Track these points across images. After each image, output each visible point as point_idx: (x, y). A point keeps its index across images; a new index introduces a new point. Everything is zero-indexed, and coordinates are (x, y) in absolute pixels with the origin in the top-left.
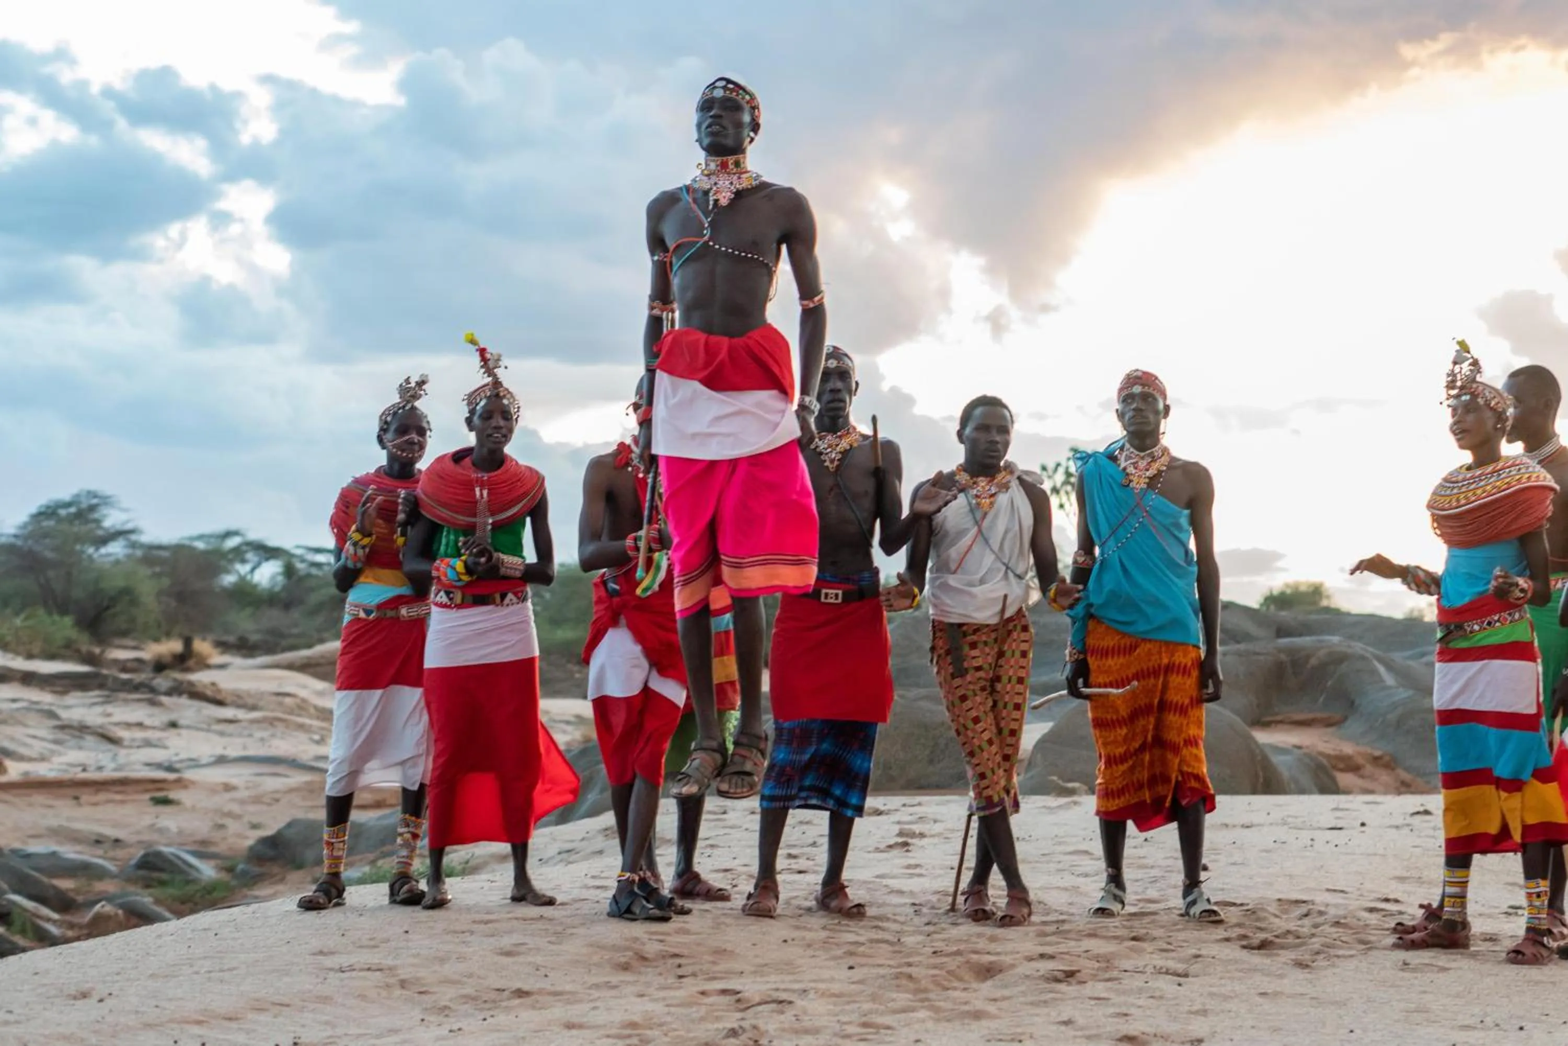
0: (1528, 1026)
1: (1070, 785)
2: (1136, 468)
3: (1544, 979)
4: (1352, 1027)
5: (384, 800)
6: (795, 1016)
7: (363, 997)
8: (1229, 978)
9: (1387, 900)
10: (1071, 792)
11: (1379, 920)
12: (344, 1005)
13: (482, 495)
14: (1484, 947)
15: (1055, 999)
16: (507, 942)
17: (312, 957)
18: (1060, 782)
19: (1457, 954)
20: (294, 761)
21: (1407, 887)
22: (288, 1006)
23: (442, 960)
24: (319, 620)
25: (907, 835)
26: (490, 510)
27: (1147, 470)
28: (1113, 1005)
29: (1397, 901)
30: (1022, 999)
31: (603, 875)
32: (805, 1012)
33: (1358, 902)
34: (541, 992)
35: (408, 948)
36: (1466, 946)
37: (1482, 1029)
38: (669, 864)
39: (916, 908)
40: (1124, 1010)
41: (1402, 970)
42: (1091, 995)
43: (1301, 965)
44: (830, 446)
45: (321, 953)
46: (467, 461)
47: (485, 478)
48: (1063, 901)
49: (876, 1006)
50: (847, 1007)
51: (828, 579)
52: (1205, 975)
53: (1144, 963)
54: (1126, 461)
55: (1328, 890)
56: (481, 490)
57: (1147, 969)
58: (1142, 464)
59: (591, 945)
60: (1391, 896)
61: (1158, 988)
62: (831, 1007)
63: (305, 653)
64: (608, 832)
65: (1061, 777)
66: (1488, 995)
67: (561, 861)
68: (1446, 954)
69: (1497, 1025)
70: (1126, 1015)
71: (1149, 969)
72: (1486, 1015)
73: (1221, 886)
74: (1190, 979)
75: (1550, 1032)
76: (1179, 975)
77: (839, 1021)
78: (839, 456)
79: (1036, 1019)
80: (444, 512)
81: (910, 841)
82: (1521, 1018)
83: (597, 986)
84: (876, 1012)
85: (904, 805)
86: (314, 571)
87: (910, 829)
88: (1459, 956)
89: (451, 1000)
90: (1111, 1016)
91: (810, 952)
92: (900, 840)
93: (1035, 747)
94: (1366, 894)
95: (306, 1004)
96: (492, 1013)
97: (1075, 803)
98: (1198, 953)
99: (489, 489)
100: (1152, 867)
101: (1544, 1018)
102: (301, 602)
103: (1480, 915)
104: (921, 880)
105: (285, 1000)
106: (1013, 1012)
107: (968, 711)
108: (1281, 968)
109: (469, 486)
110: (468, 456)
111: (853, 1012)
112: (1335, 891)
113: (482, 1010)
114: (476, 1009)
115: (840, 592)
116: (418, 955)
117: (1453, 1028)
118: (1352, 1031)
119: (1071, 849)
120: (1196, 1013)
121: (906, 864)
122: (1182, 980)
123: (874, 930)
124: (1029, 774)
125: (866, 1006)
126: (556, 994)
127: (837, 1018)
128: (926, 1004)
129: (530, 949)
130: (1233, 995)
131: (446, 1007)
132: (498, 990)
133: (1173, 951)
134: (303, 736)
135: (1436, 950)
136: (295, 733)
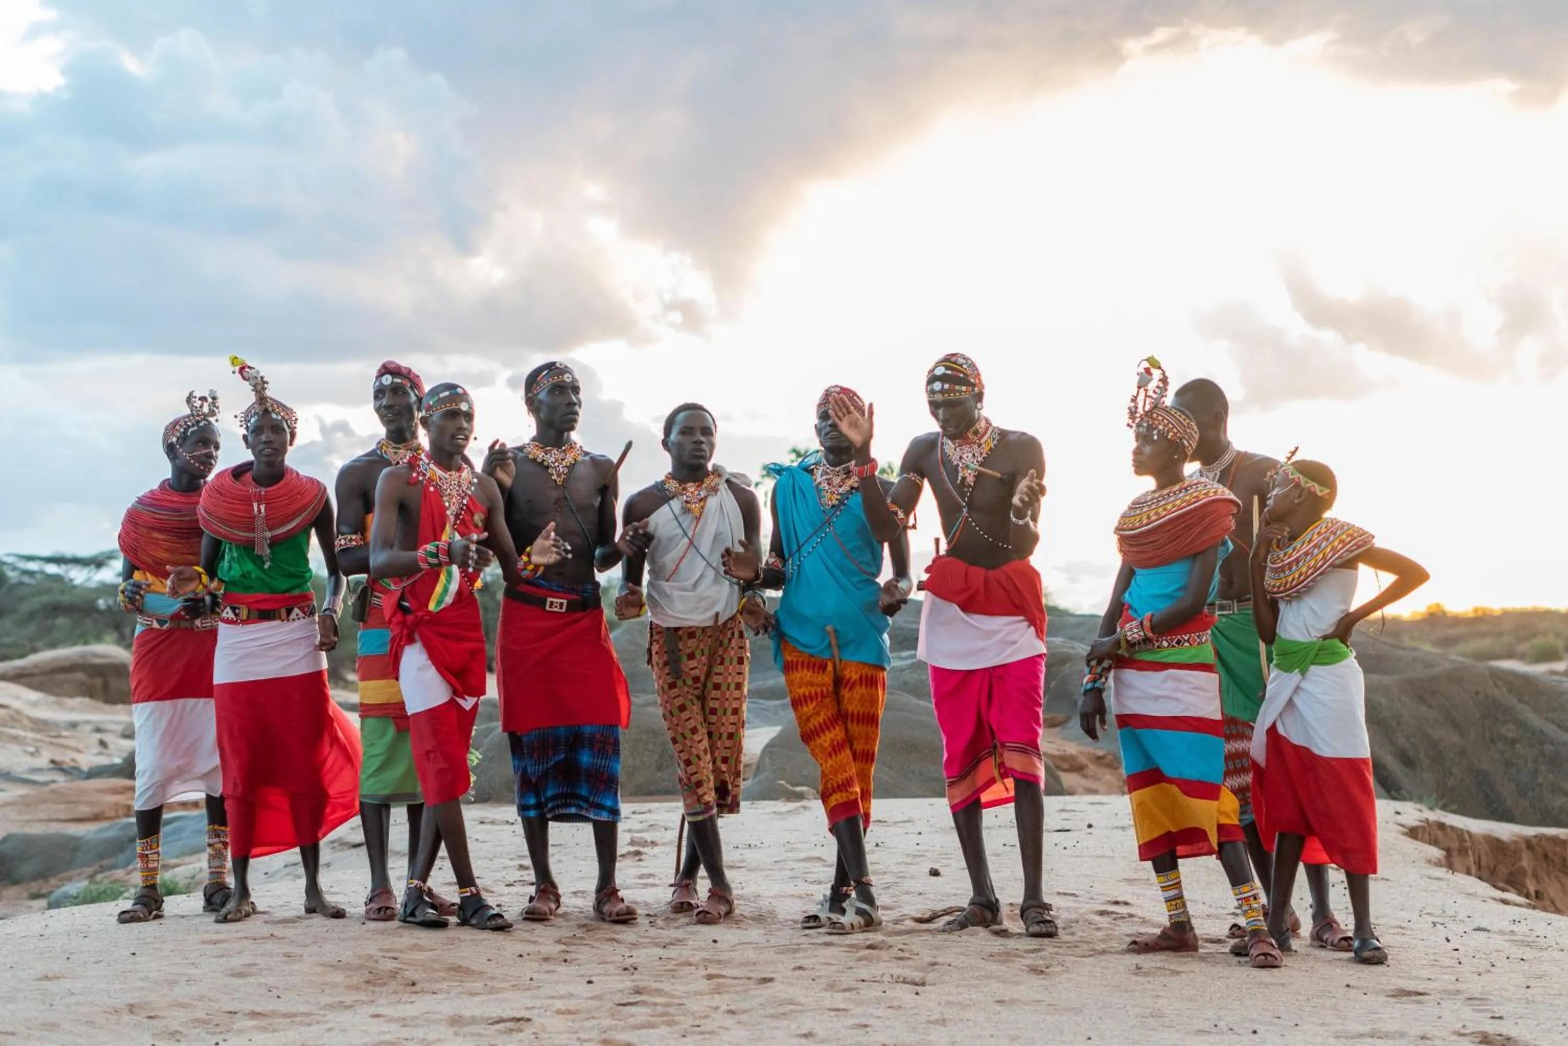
0: (1260, 1029)
1: (798, 789)
2: (829, 484)
3: (1274, 981)
4: (1089, 1034)
5: (103, 813)
6: (534, 1033)
7: (90, 1023)
8: (965, 986)
9: (1117, 903)
10: (800, 797)
11: (1110, 923)
12: (71, 1032)
13: (259, 510)
14: (1212, 948)
15: (792, 1011)
16: (237, 962)
17: (37, 982)
18: (788, 786)
19: (1188, 956)
20: (8, 773)
21: (1135, 889)
22: (13, 1034)
23: (173, 983)
24: (32, 628)
25: (639, 844)
26: (268, 526)
27: (840, 486)
28: (852, 1016)
29: (1126, 904)
30: (761, 1012)
31: (332, 890)
32: (544, 1030)
33: (1088, 906)
34: (274, 1014)
35: (136, 971)
36: (1195, 948)
37: (1217, 1033)
38: (399, 878)
39: (652, 919)
40: (864, 1021)
41: (1136, 974)
42: (829, 1007)
43: (1035, 971)
44: (557, 461)
45: (47, 978)
46: (248, 476)
47: (263, 493)
48: (798, 909)
49: (615, 1022)
50: (585, 1023)
51: (555, 588)
52: (942, 983)
53: (880, 972)
54: (822, 476)
55: (1059, 893)
56: (259, 505)
57: (884, 978)
58: (836, 480)
59: (323, 965)
60: (1120, 899)
61: (896, 997)
62: (571, 1024)
63: (18, 663)
64: (336, 845)
65: (788, 782)
66: (1219, 998)
67: (289, 874)
68: (1176, 957)
69: (1231, 1029)
70: (866, 1026)
71: (887, 978)
72: (1220, 1018)
73: (953, 891)
74: (927, 988)
75: (1282, 1035)
76: (916, 984)
77: (579, 1038)
78: (566, 471)
79: (777, 1032)
80: (223, 529)
81: (641, 849)
82: (1253, 1021)
83: (331, 1007)
84: (615, 1028)
85: (634, 813)
86: (26, 579)
87: (642, 838)
88: (1190, 959)
89: (181, 1025)
90: (851, 1027)
91: (546, 966)
92: (632, 849)
93: (764, 751)
94: (1096, 897)
95: (32, 1032)
96: (223, 1037)
97: (805, 808)
98: (934, 960)
99: (267, 504)
100: (885, 873)
101: (1276, 1020)
102: (13, 611)
103: (1208, 916)
104: (654, 890)
105: (10, 1029)
106: (753, 1025)
107: (686, 721)
108: (1017, 975)
109: (247, 501)
110: (247, 471)
111: (593, 1028)
112: (1065, 894)
113: (213, 1034)
114: (208, 1033)
115: (565, 602)
116: (147, 978)
117: (1187, 1033)
118: (1089, 1039)
119: (803, 855)
120: (936, 1022)
121: (640, 873)
122: (919, 988)
123: (609, 943)
124: (756, 780)
125: (606, 1023)
126: (286, 1015)
127: (577, 1035)
128: (665, 1018)
129: (261, 970)
130: (971, 1003)
131: (177, 1032)
132: (230, 1012)
133: (909, 959)
134: (16, 748)
135: (1167, 953)
136: (9, 746)
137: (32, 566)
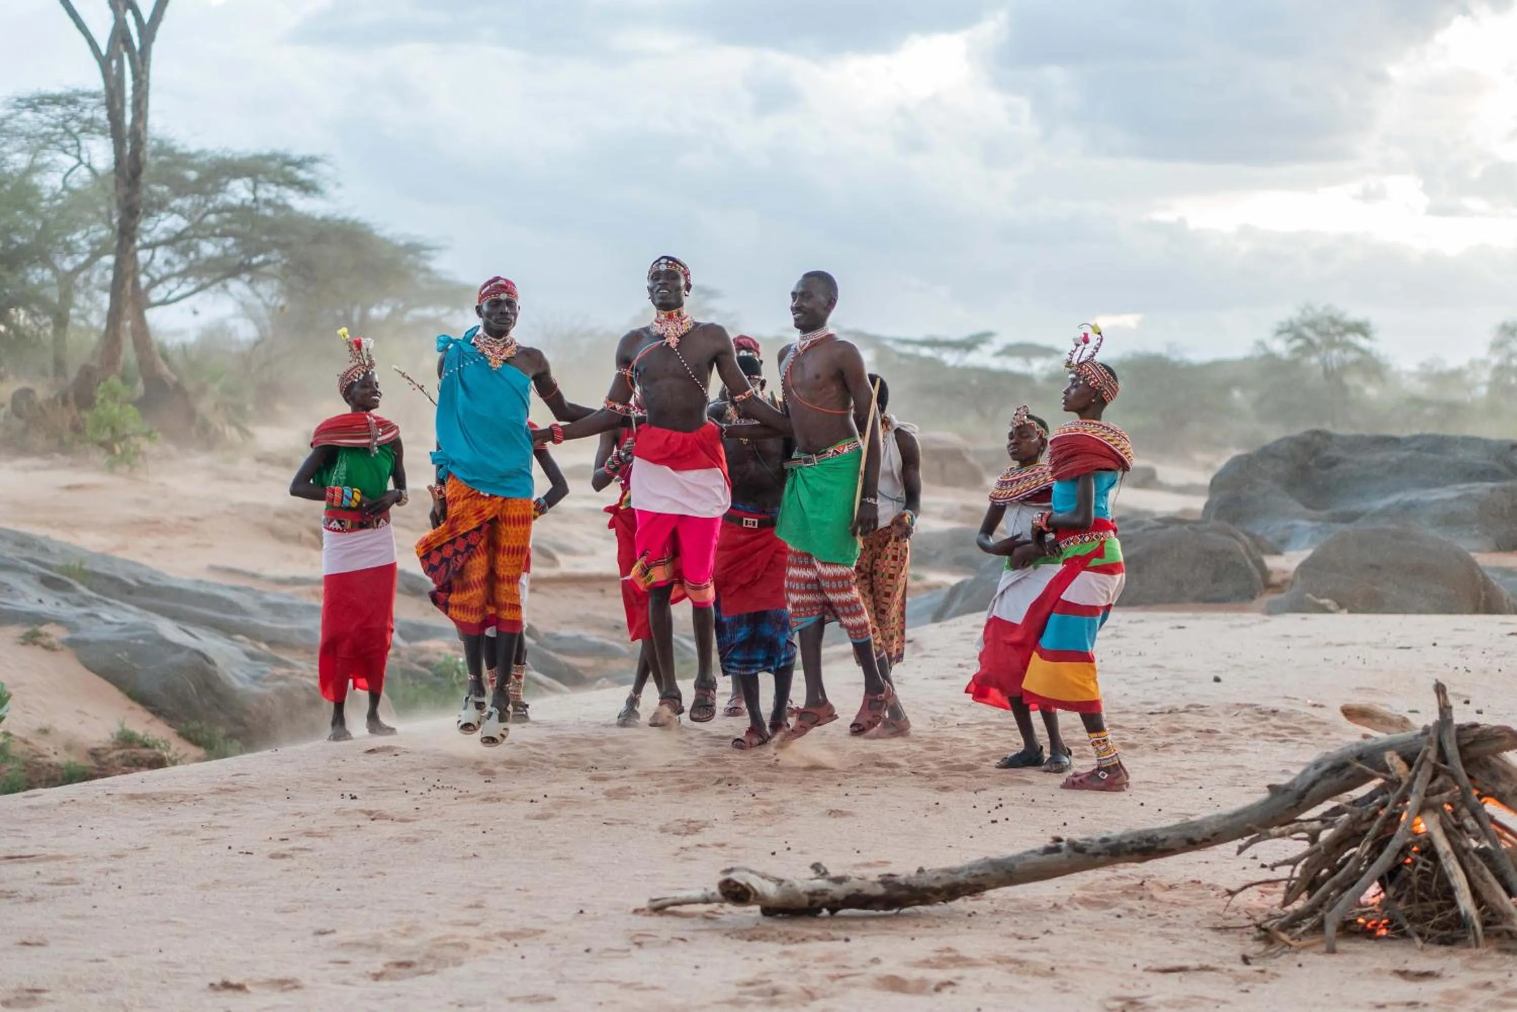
137: (908, 349)
